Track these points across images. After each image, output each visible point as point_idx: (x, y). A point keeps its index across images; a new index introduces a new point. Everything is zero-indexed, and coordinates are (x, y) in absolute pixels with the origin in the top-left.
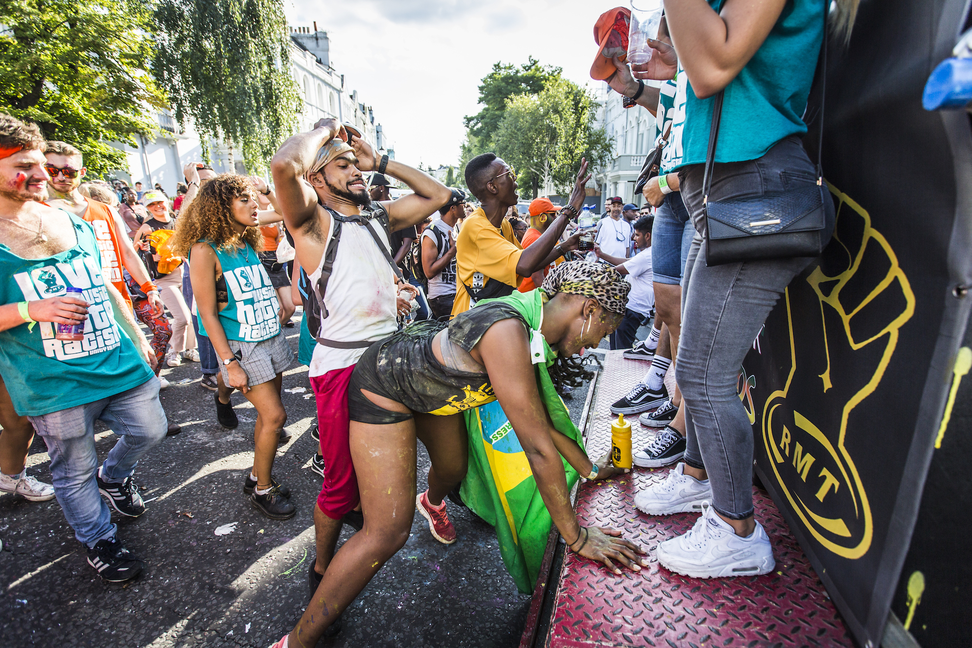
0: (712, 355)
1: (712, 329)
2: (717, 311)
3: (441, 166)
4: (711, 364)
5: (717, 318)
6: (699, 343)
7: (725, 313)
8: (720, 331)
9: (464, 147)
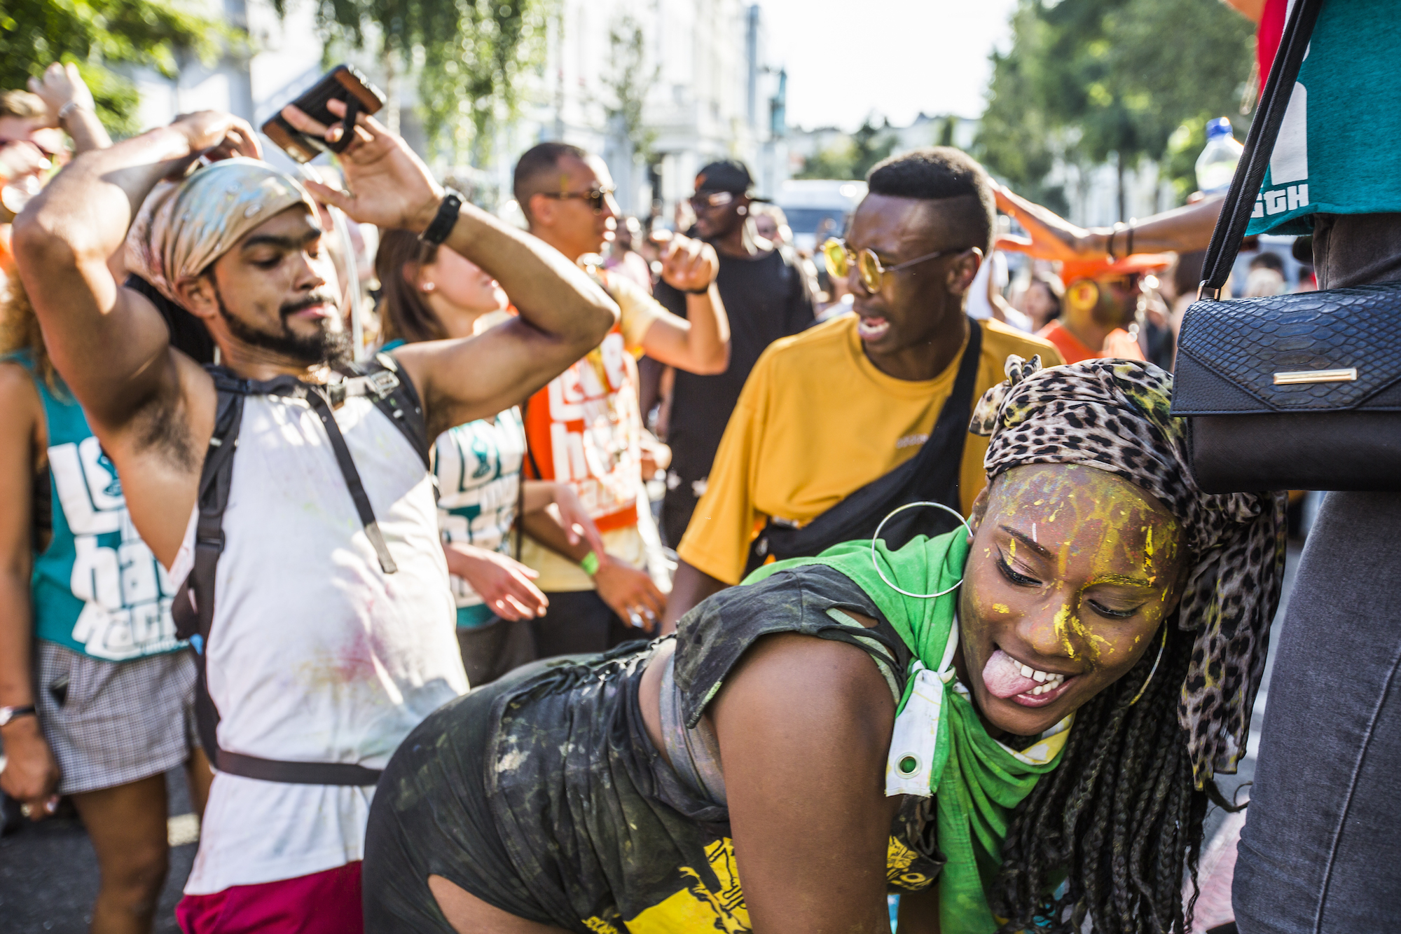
0: (1343, 850)
1: (1342, 759)
2: (1360, 699)
3: (922, 116)
4: (1337, 880)
5: (1362, 724)
6: (1301, 797)
7: (1389, 711)
8: (1370, 769)
9: (996, 58)
